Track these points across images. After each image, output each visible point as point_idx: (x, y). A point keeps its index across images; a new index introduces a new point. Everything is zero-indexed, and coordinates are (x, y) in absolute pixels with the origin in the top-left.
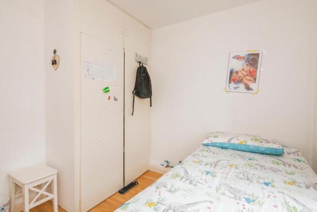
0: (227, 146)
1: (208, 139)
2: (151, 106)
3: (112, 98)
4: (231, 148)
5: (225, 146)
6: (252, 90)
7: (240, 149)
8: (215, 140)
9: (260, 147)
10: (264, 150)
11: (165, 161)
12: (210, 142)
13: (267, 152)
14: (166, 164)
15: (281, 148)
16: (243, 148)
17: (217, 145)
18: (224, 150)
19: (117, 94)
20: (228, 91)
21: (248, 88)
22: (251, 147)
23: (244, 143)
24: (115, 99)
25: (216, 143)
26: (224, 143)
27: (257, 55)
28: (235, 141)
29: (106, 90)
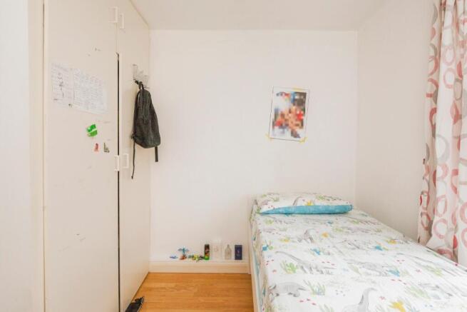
0: (292, 210)
1: (266, 204)
2: (157, 160)
3: (101, 148)
4: (297, 212)
5: (290, 211)
6: (299, 137)
7: (308, 212)
8: (277, 205)
9: (329, 206)
10: (333, 209)
11: (180, 250)
12: (272, 208)
13: (337, 211)
14: (180, 255)
15: (349, 204)
16: (312, 210)
17: (281, 211)
18: (290, 216)
19: (109, 140)
20: (271, 138)
21: (295, 135)
22: (320, 208)
23: (312, 204)
24: (106, 150)
25: (279, 208)
26: (289, 208)
27: (304, 95)
28: (301, 203)
29: (92, 131)
